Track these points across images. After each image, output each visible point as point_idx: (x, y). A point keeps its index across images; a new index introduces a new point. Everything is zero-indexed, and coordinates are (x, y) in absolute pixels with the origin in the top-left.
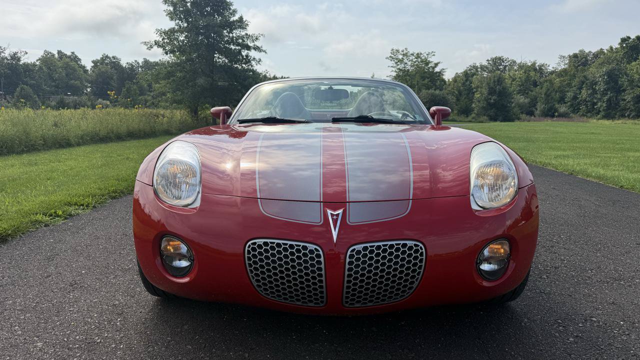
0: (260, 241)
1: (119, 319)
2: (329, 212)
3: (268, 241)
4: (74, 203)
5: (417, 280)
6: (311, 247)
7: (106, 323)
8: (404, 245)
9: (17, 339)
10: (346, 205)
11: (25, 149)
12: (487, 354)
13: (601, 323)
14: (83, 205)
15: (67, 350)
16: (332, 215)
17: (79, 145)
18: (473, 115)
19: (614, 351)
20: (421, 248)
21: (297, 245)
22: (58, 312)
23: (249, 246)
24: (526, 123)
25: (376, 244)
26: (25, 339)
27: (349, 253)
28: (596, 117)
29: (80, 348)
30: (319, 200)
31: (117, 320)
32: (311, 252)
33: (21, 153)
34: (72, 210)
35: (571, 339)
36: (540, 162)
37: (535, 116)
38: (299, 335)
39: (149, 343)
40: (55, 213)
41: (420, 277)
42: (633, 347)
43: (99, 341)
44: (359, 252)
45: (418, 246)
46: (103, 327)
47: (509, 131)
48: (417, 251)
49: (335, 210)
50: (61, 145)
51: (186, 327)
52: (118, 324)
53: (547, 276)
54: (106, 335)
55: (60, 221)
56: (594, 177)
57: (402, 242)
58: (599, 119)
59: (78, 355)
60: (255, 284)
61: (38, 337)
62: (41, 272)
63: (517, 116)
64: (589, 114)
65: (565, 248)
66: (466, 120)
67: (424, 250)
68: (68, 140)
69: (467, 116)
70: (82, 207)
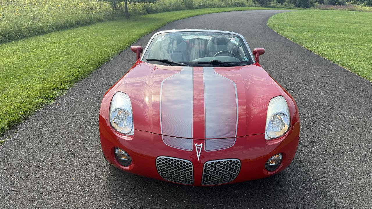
0: (163, 157)
1: (95, 176)
2: (196, 145)
3: (167, 157)
4: (57, 88)
5: (236, 176)
6: (187, 161)
7: (89, 178)
8: (231, 161)
9: (50, 189)
10: (204, 140)
11: (19, 37)
12: (267, 201)
13: (324, 182)
14: (62, 89)
15: (74, 196)
16: (197, 147)
17: (49, 32)
18: (286, 3)
19: (326, 200)
20: (239, 162)
21: (180, 161)
22: (65, 171)
23: (158, 159)
24: (317, 11)
25: (218, 161)
26: (54, 188)
27: (205, 165)
28: (361, 4)
29: (80, 194)
30: (191, 138)
31: (94, 176)
32: (187, 164)
33: (17, 40)
34: (57, 93)
35: (307, 192)
36: (318, 52)
37: (324, 4)
38: (180, 187)
39: (111, 192)
40: (49, 96)
41: (237, 174)
42: (335, 198)
43: (88, 190)
44: (209, 165)
45: (237, 161)
46: (88, 181)
47: (305, 20)
48: (237, 163)
49: (199, 144)
50: (39, 33)
51: (127, 181)
52: (95, 179)
53: (304, 149)
54: (91, 186)
55: (52, 102)
56: (347, 67)
57: (230, 160)
58: (363, 6)
59: (80, 199)
60: (161, 175)
61: (59, 187)
62: (51, 142)
63: (313, 4)
64: (358, 3)
65: (317, 128)
66: (281, 7)
67: (240, 163)
68: (43, 29)
69: (282, 4)
70: (61, 90)
